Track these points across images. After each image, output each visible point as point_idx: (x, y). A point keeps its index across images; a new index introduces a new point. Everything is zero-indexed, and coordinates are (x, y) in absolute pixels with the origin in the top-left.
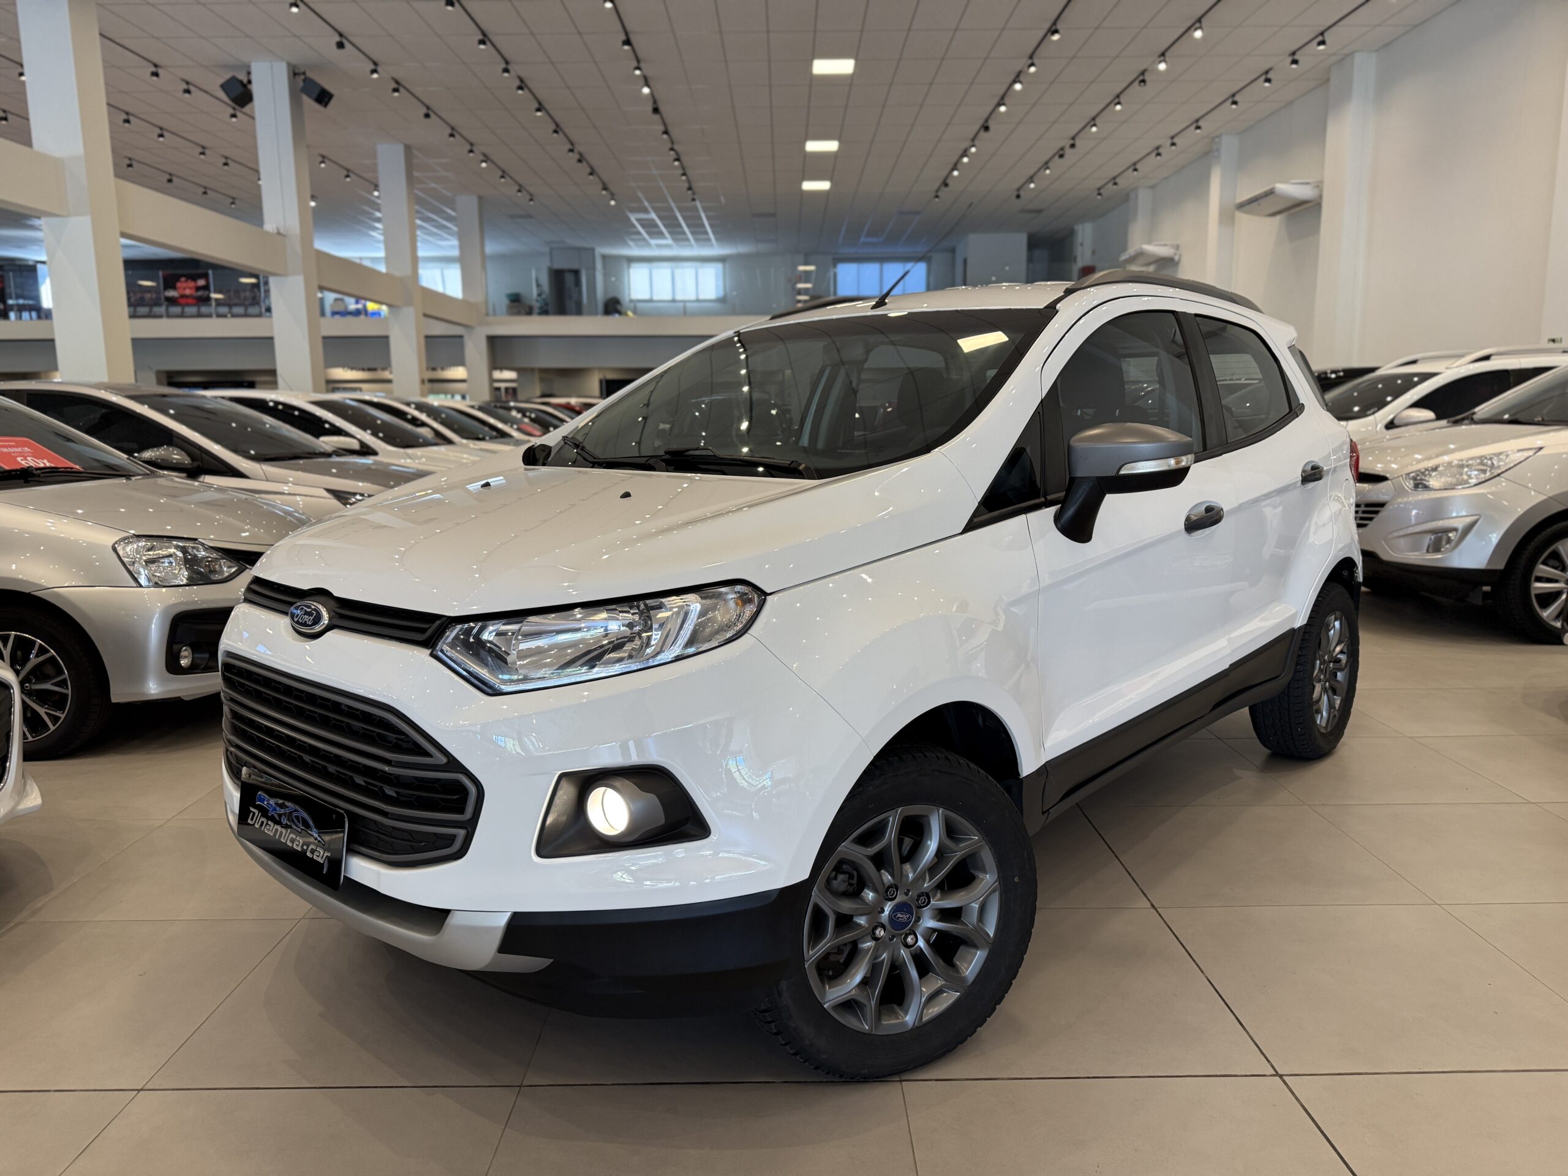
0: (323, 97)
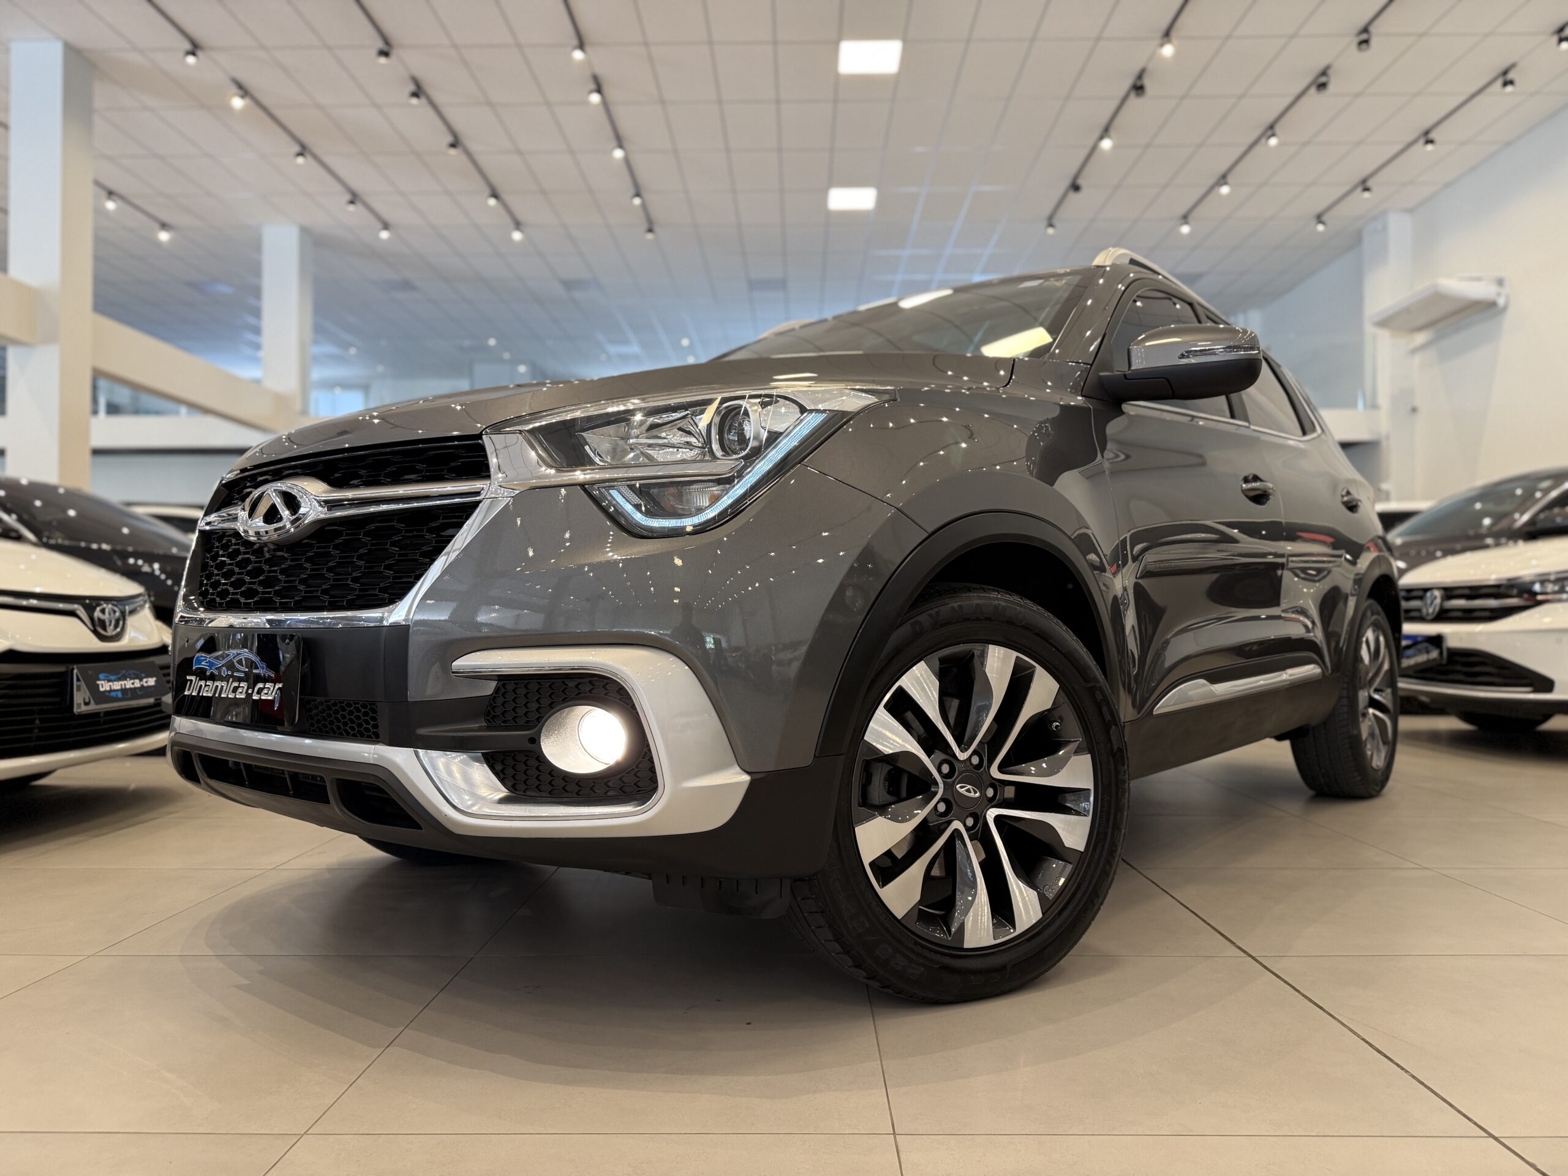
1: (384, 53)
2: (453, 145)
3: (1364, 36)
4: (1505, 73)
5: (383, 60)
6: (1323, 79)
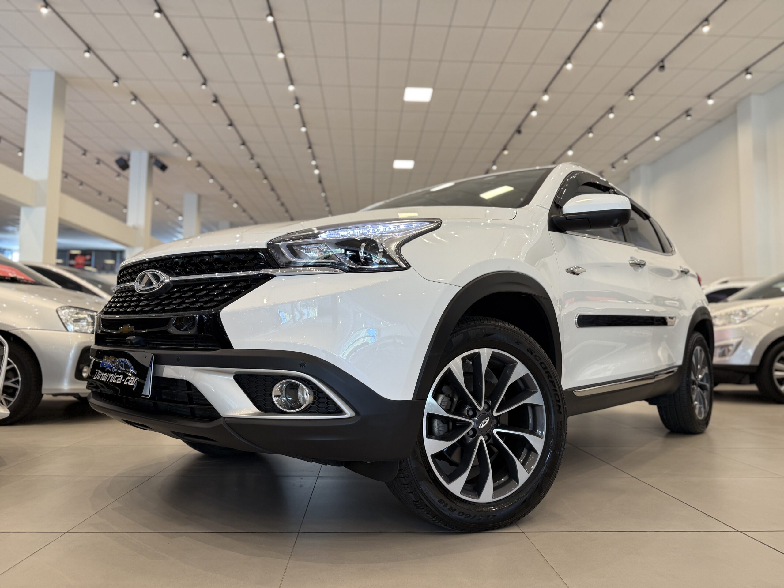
0: (163, 167)
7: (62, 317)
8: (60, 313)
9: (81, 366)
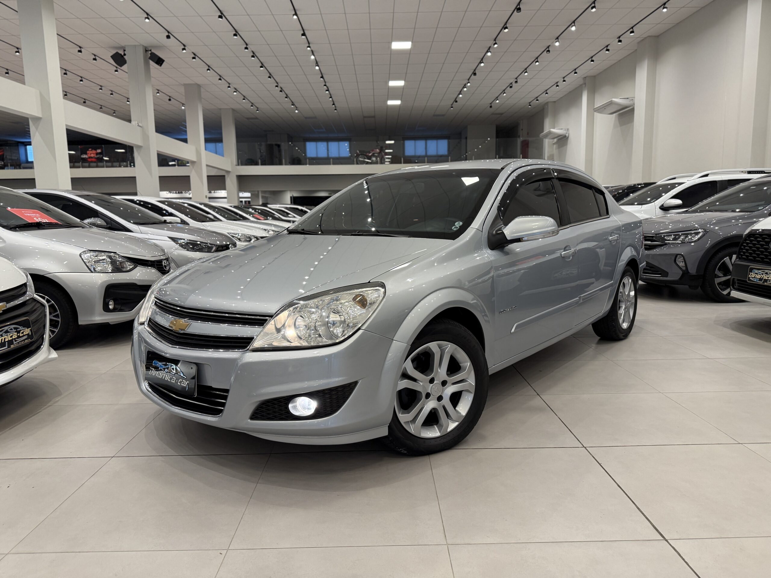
0: (159, 61)
1: (277, 86)
2: (286, 98)
3: (516, 80)
4: (557, 83)
5: (277, 88)
6: (511, 85)
7: (85, 260)
8: (83, 257)
9: (107, 300)
